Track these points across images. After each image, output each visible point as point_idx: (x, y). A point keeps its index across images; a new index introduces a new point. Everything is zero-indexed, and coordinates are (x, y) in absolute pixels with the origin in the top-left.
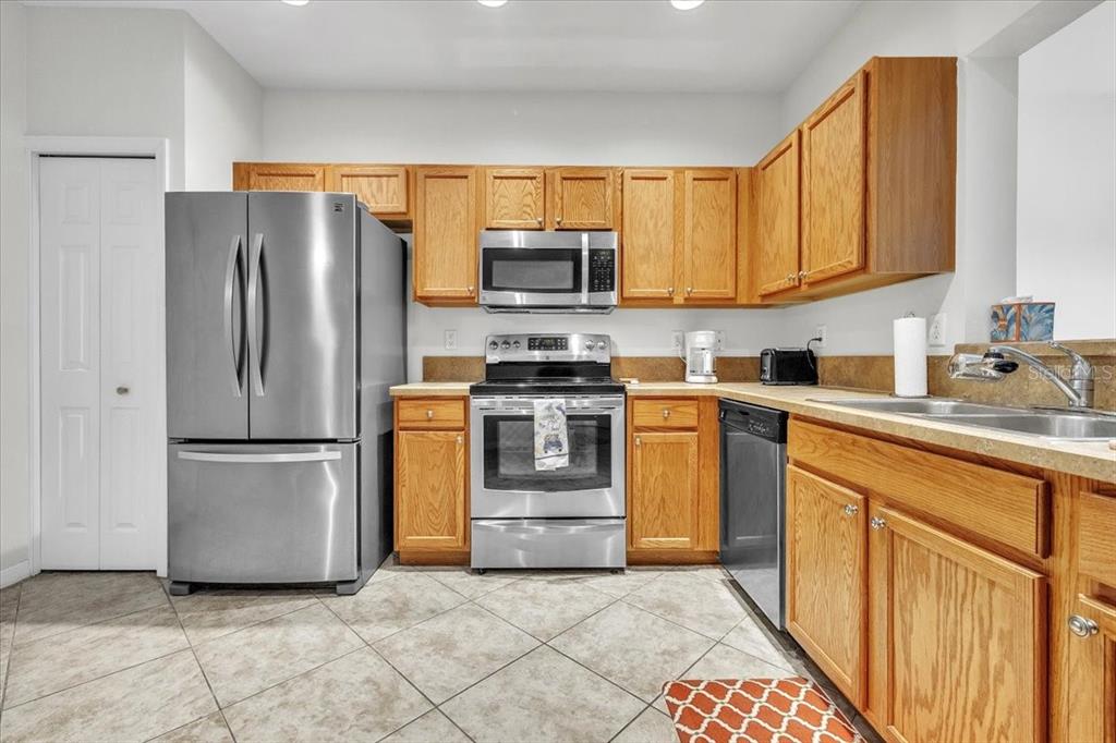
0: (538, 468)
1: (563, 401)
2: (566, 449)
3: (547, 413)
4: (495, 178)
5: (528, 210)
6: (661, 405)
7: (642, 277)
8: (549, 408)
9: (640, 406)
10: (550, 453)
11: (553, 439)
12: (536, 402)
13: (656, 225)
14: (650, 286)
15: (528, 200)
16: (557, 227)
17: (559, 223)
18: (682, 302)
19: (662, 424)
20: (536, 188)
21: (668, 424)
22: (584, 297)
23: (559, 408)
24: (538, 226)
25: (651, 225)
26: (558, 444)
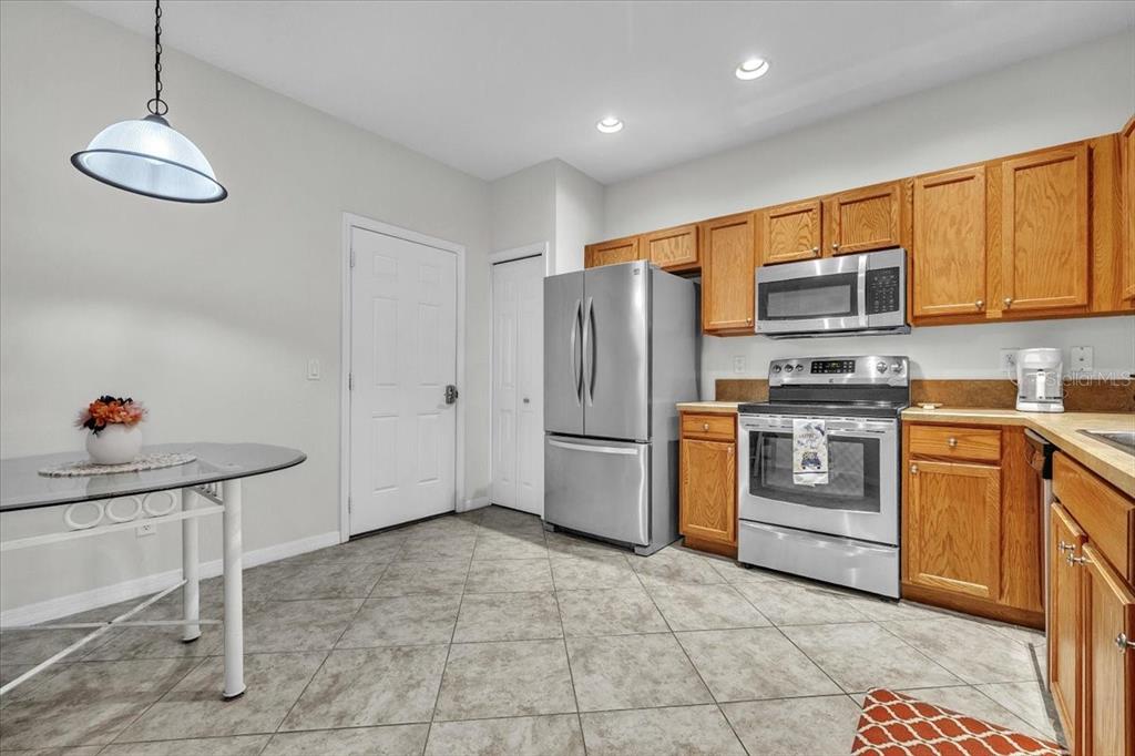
0: (796, 482)
1: (823, 421)
2: (825, 466)
3: (805, 432)
4: (772, 218)
5: (805, 241)
6: (945, 432)
7: (941, 291)
8: (808, 427)
9: (917, 434)
10: (808, 469)
11: (811, 457)
12: (795, 420)
13: (959, 232)
14: (951, 299)
15: (805, 232)
16: (835, 252)
17: (836, 249)
18: (1000, 315)
19: (949, 453)
20: (812, 219)
21: (956, 454)
22: (862, 320)
23: (818, 428)
24: (815, 255)
25: (951, 234)
26: (817, 462)
